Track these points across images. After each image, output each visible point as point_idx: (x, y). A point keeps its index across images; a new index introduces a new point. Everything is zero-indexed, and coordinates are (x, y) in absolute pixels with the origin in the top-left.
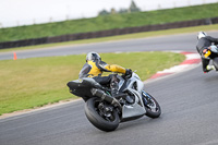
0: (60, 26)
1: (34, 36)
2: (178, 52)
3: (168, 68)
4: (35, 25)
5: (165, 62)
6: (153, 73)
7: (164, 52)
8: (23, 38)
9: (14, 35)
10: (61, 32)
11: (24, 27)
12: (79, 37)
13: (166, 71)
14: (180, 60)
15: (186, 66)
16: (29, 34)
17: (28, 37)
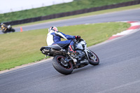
0: (49, 9)
1: (33, 16)
2: (126, 22)
3: (120, 32)
4: (33, 9)
5: (117, 28)
6: (110, 36)
7: (116, 22)
8: (26, 18)
9: (20, 16)
10: (50, 12)
11: (26, 11)
12: (62, 15)
13: (118, 34)
14: (127, 27)
15: (131, 30)
16: (30, 15)
17: (29, 17)
